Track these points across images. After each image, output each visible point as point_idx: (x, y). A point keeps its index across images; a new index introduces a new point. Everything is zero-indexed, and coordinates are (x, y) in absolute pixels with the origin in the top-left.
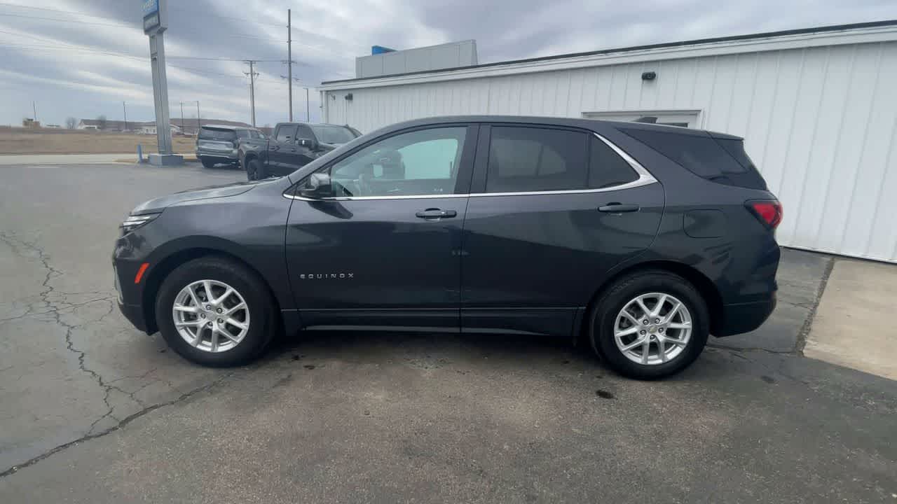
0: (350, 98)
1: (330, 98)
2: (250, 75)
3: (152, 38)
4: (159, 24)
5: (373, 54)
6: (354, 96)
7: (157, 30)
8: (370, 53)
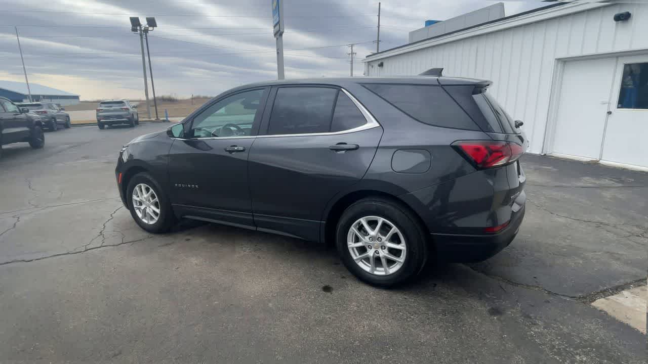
0: (381, 65)
1: (370, 67)
2: (351, 55)
3: (277, 39)
4: (279, 30)
5: (426, 26)
6: (385, 64)
7: (278, 34)
8: (423, 26)
